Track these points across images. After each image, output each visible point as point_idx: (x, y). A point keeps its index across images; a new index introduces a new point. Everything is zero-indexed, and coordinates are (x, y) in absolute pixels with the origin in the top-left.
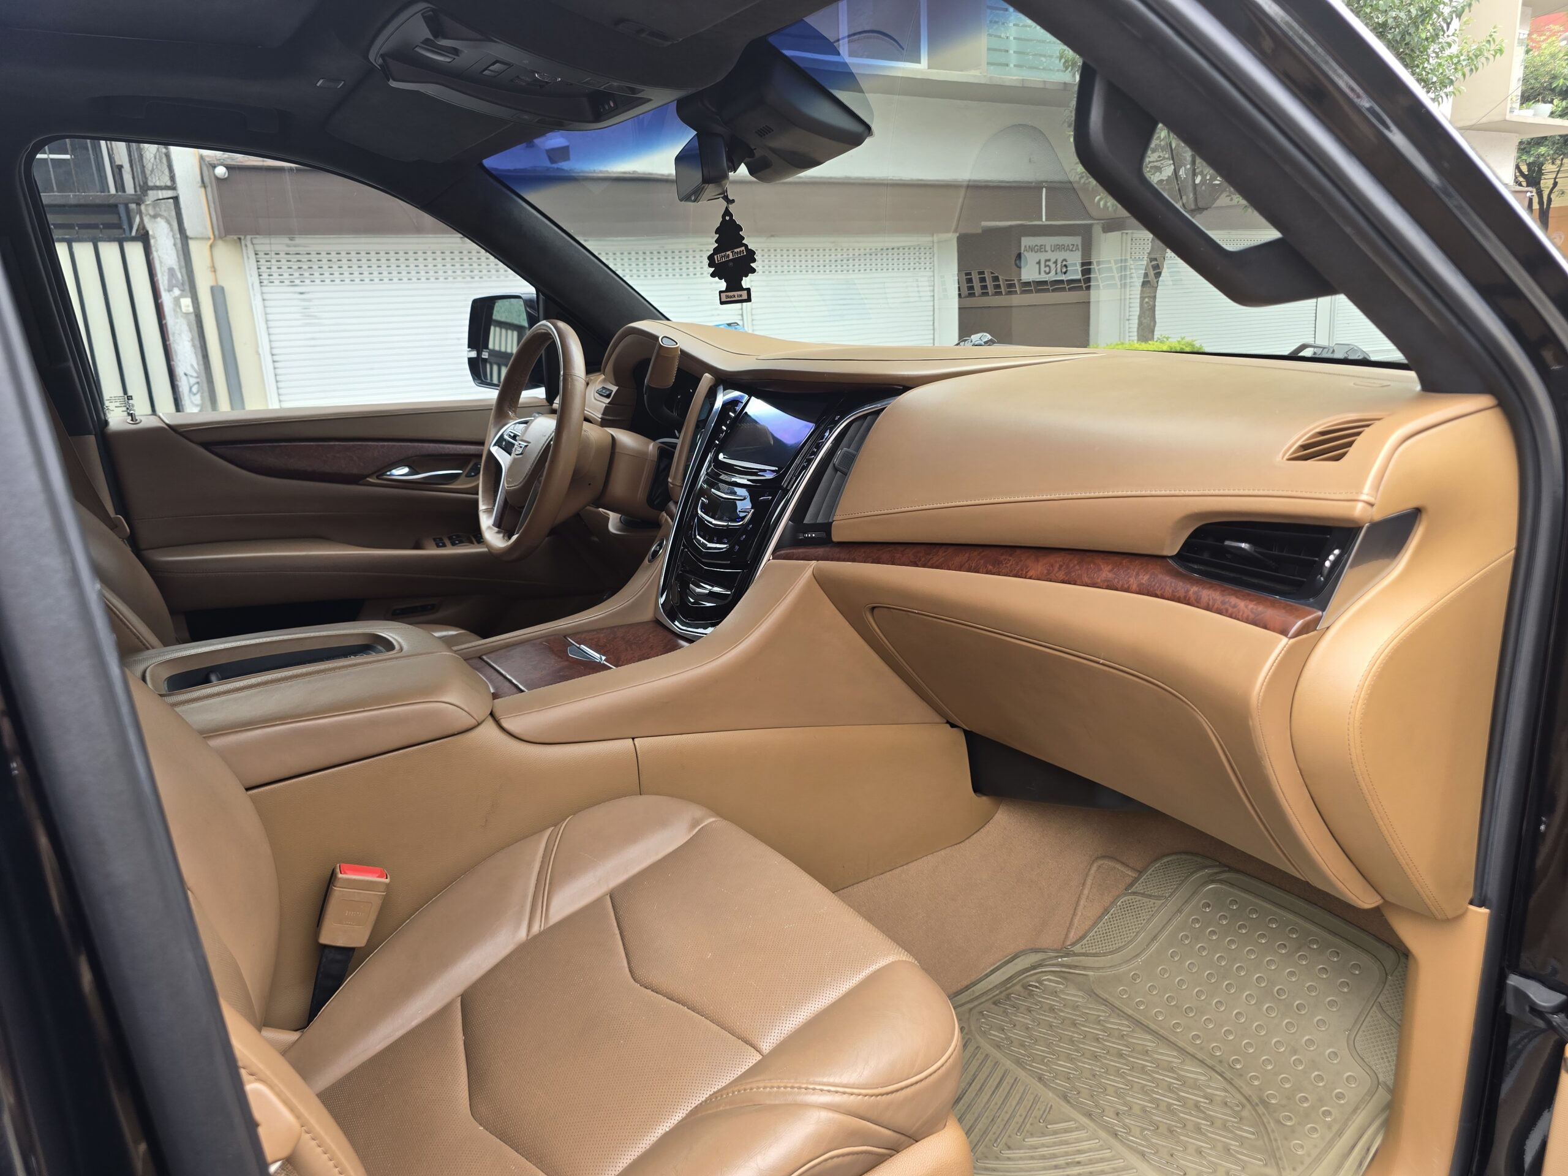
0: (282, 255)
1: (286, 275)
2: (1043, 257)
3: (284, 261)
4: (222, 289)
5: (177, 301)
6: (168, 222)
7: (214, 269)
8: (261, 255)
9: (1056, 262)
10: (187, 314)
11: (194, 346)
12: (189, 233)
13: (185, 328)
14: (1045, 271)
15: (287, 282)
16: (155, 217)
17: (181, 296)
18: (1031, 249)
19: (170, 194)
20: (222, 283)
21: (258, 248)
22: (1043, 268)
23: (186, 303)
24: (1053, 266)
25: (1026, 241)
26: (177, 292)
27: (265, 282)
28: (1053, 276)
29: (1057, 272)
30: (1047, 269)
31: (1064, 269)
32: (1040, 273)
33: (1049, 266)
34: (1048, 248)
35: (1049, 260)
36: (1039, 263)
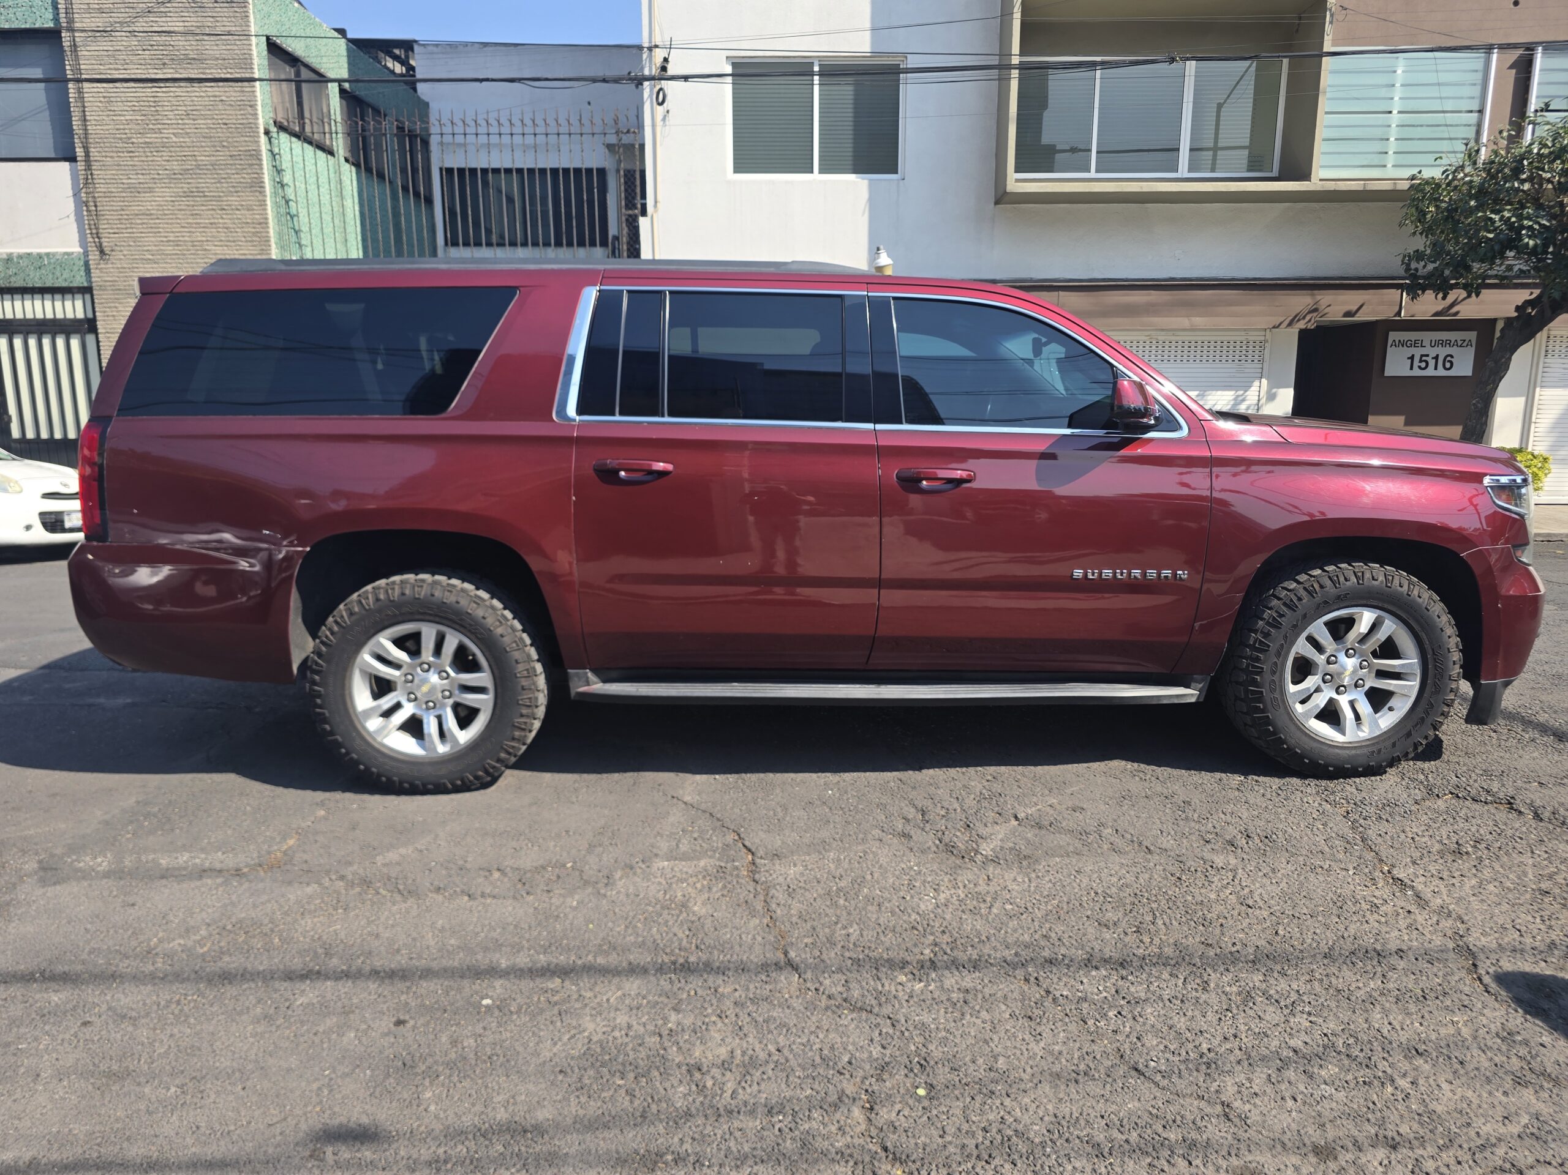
2: (1418, 352)
9: (1436, 358)
14: (1420, 367)
18: (1403, 344)
22: (1416, 363)
24: (1432, 363)
25: (1393, 336)
28: (1430, 372)
29: (1436, 368)
30: (1423, 365)
31: (1448, 365)
32: (1411, 368)
33: (1427, 363)
34: (1426, 343)
35: (1427, 356)
36: (1412, 358)
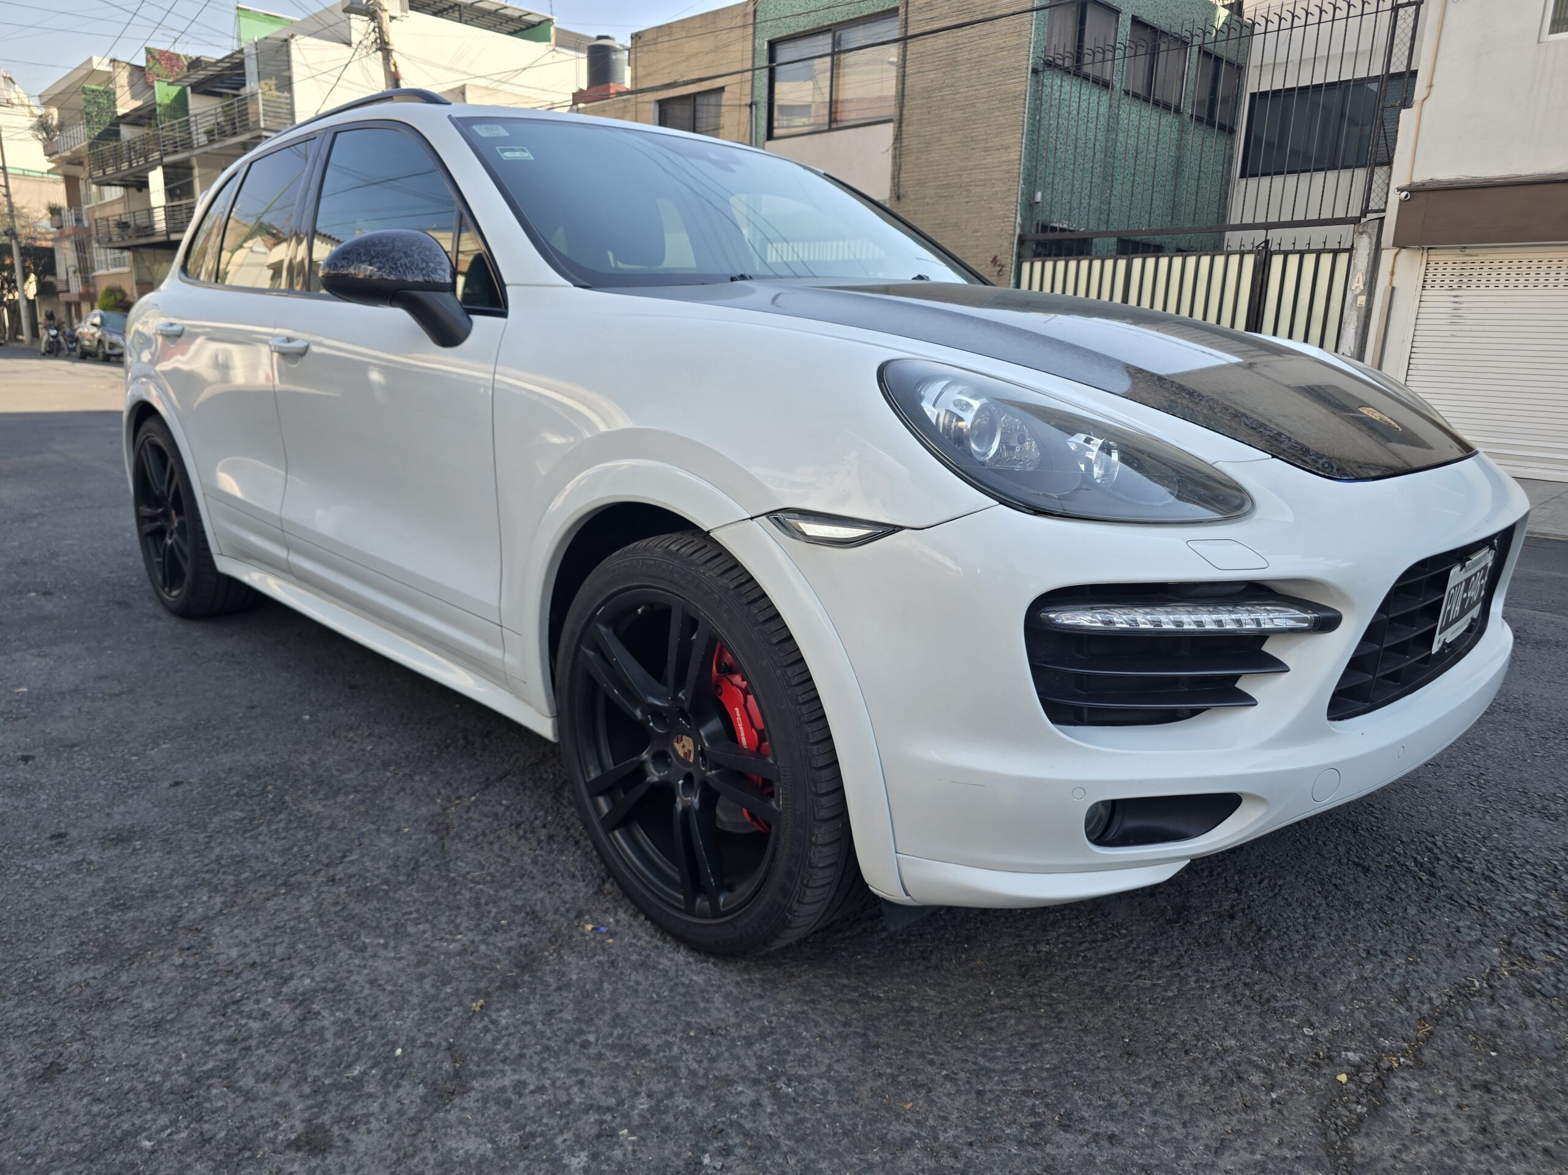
0: (1450, 263)
1: (1447, 281)
3: (1449, 269)
4: (1393, 289)
5: (1356, 297)
6: (1370, 238)
7: (1392, 273)
8: (1432, 264)
10: (1360, 308)
11: (1356, 333)
12: (1383, 246)
13: (1355, 318)
15: (1446, 287)
16: (1362, 233)
17: (1361, 294)
19: (1381, 215)
20: (1394, 285)
21: (1431, 258)
23: (1362, 300)
26: (1358, 291)
27: (1428, 287)
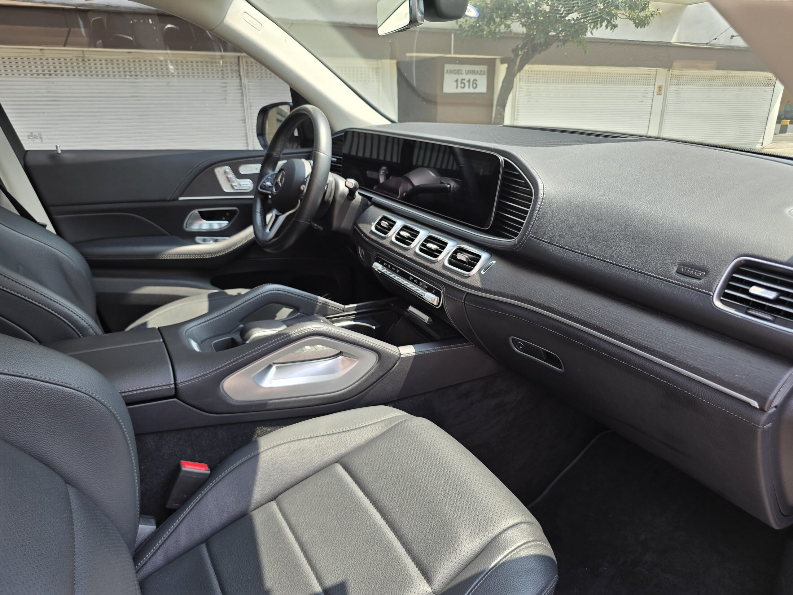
2: (460, 77)
9: (469, 81)
18: (452, 72)
22: (459, 85)
24: (467, 84)
25: (448, 67)
28: (466, 90)
29: (469, 87)
30: (463, 85)
31: (475, 86)
32: (457, 87)
33: (464, 83)
34: (464, 72)
35: (464, 79)
36: (457, 81)
